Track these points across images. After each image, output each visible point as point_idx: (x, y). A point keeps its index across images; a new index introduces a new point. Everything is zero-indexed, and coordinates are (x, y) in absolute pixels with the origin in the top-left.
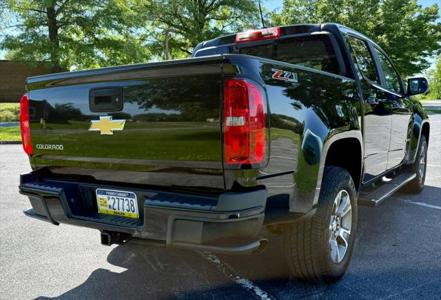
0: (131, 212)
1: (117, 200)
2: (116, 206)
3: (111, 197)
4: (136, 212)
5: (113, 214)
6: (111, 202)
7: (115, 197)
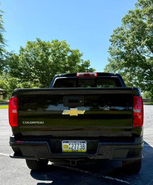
0: (82, 149)
1: (74, 145)
2: (74, 148)
3: (71, 144)
4: (85, 149)
5: (71, 151)
6: (71, 146)
7: (73, 144)
